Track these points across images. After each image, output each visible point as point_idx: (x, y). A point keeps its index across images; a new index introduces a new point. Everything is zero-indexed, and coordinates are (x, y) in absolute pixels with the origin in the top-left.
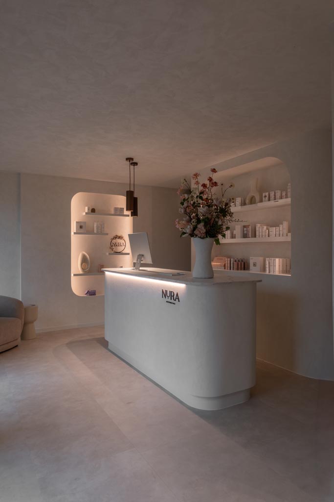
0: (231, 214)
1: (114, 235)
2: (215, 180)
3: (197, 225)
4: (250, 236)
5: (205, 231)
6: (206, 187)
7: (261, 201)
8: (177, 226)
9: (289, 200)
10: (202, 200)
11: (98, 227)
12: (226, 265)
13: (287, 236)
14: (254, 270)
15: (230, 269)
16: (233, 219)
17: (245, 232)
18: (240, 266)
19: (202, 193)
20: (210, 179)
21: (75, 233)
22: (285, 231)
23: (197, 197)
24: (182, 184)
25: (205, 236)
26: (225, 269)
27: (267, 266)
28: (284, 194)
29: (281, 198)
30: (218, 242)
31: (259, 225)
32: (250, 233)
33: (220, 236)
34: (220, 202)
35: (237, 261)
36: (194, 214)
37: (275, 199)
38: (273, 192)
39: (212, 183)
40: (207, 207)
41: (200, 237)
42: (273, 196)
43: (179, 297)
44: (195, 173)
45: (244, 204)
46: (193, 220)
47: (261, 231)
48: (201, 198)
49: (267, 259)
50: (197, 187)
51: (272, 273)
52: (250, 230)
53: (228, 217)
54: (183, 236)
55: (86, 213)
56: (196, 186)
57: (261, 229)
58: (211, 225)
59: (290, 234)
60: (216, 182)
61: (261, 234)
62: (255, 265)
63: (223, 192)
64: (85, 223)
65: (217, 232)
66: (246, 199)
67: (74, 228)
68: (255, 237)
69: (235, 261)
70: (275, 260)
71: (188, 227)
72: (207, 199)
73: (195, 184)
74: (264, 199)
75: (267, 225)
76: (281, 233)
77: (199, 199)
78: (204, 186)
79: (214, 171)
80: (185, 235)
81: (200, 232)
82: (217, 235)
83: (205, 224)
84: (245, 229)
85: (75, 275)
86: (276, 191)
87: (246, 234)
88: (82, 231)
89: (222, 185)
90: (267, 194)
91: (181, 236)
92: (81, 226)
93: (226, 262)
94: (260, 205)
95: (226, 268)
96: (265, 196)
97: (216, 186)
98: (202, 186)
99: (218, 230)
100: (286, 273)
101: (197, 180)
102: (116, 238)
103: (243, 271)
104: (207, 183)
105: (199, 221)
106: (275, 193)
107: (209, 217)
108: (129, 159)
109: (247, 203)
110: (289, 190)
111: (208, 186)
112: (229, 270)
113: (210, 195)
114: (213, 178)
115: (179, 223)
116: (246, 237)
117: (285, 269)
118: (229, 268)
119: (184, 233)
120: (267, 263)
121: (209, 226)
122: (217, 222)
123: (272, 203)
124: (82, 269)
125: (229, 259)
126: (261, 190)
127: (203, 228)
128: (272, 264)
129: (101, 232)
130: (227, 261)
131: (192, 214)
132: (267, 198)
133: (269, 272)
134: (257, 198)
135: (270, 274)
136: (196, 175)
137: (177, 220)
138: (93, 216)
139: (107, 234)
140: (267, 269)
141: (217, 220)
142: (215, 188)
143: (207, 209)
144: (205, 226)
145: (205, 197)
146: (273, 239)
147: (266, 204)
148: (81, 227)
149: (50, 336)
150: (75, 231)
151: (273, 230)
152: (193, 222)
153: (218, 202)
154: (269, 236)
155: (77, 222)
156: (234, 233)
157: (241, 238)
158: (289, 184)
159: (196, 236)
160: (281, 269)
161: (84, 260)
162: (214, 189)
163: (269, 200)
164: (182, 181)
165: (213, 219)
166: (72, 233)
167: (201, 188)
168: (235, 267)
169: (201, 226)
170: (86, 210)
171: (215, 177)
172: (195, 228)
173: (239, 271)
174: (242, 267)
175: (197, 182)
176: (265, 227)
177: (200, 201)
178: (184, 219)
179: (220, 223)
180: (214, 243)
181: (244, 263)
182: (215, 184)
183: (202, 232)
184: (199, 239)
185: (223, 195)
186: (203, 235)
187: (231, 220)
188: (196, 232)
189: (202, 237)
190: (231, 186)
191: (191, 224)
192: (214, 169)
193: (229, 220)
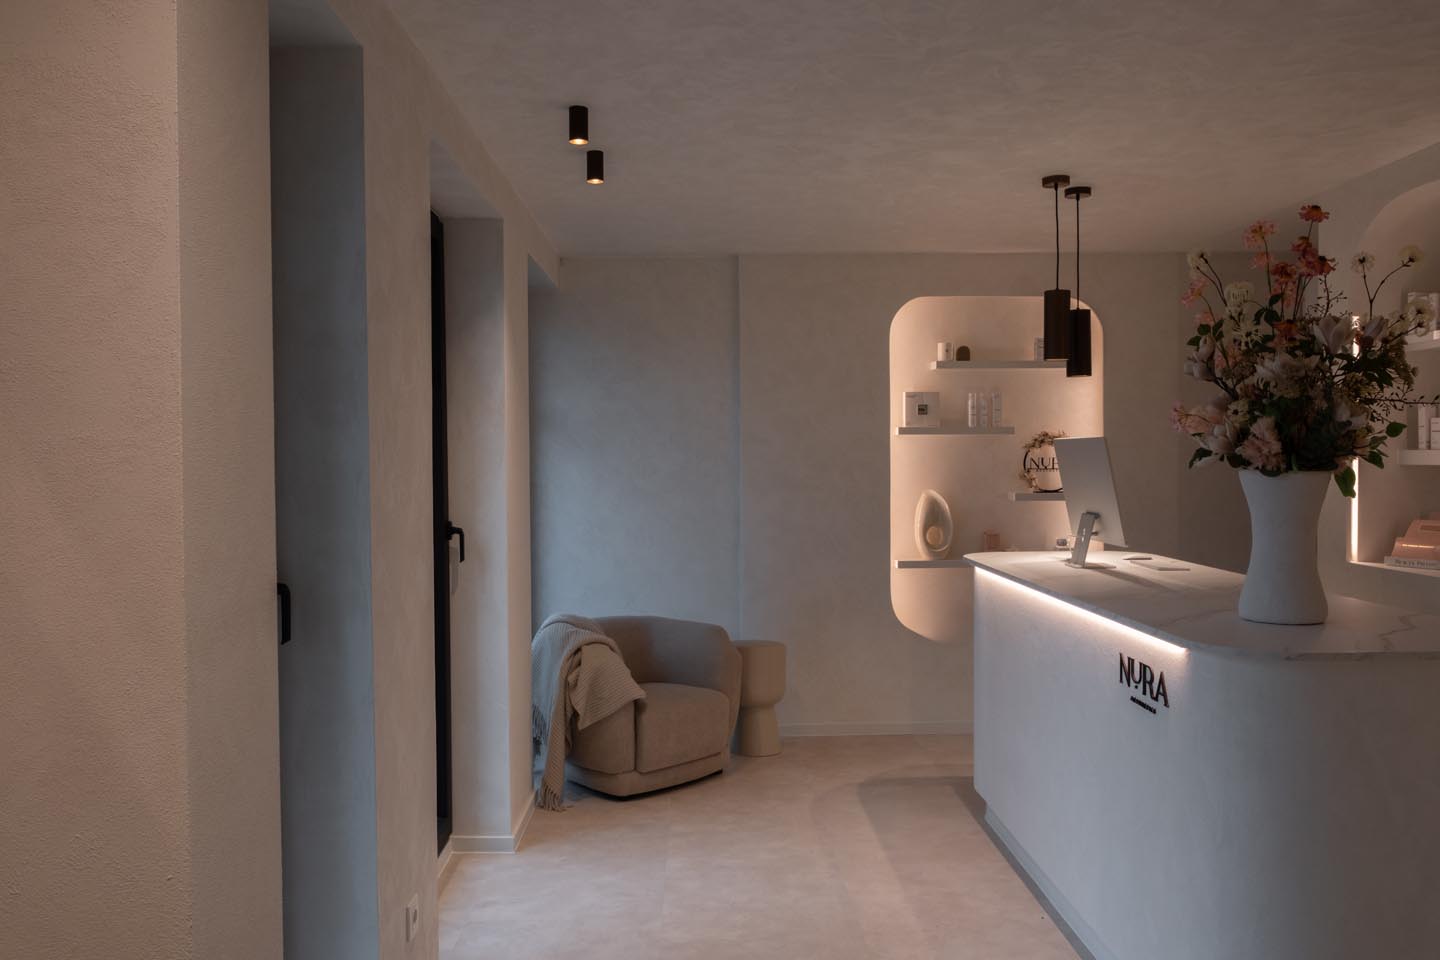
1: (1036, 431)
2: (1320, 249)
3: (1248, 423)
5: (1278, 445)
8: (1178, 428)
11: (977, 408)
19: (1274, 299)
20: (1305, 246)
21: (902, 431)
25: (1283, 466)
40: (1286, 356)
41: (1264, 471)
43: (1168, 691)
46: (1236, 405)
53: (1392, 389)
55: (940, 365)
60: (1322, 259)
64: (936, 395)
67: (899, 413)
71: (1217, 429)
77: (1262, 325)
78: (1283, 273)
79: (1313, 213)
80: (1204, 459)
81: (1259, 450)
83: (1277, 422)
85: (902, 565)
88: (925, 421)
89: (1363, 261)
91: (1191, 464)
92: (921, 407)
102: (1042, 441)
105: (1256, 407)
108: (1053, 181)
115: (1186, 415)
119: (1203, 454)
124: (927, 544)
127: (1270, 436)
129: (990, 423)
136: (1259, 231)
138: (963, 371)
139: (1010, 431)
143: (1286, 364)
144: (1279, 427)
148: (923, 410)
149: (824, 751)
150: (904, 426)
152: (1237, 412)
155: (910, 396)
159: (1246, 464)
161: (934, 517)
166: (894, 431)
169: (1263, 427)
170: (940, 356)
172: (1242, 435)
182: (1323, 265)
183: (1265, 451)
184: (1258, 475)
185: (1371, 302)
186: (1274, 460)
187: (1400, 401)
188: (1245, 451)
189: (1269, 468)
190: (1411, 260)
191: (1228, 417)
192: (1316, 208)
193: (1392, 400)
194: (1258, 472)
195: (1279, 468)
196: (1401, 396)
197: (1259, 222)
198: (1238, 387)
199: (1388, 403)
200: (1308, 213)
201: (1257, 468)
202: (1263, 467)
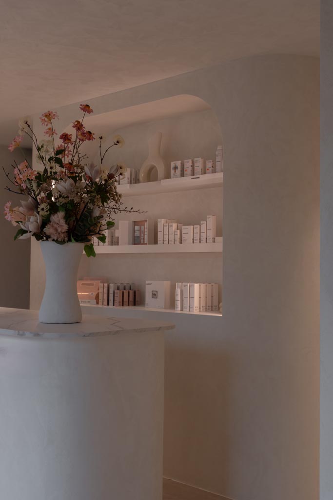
0: (117, 197)
2: (87, 127)
3: (49, 216)
4: (146, 241)
5: (66, 227)
6: (70, 140)
7: (168, 176)
8: (8, 217)
9: (219, 176)
10: (62, 166)
12: (100, 294)
13: (214, 242)
14: (152, 305)
15: (108, 304)
16: (122, 207)
17: (137, 233)
18: (126, 299)
19: (60, 152)
20: (79, 126)
22: (211, 234)
23: (50, 159)
24: (20, 133)
25: (66, 239)
26: (97, 303)
27: (178, 298)
28: (209, 165)
29: (204, 172)
30: (90, 251)
31: (163, 221)
32: (146, 236)
33: (95, 240)
34: (98, 172)
35: (121, 288)
36: (43, 194)
37: (193, 174)
38: (190, 161)
39: (83, 134)
40: (71, 181)
41: (57, 241)
42: (190, 169)
44: (46, 111)
45: (135, 180)
46: (42, 206)
47: (166, 232)
48: (58, 161)
49: (178, 285)
50: (50, 138)
51: (186, 311)
52: (146, 230)
53: (111, 203)
54: (21, 237)
56: (47, 138)
57: (166, 229)
58: (78, 217)
59: (220, 239)
60: (90, 133)
61: (166, 237)
62: (154, 295)
63: (103, 152)
65: (90, 231)
66: (139, 170)
68: (156, 242)
69: (118, 289)
70: (194, 286)
71: (32, 219)
72: (71, 164)
73: (47, 133)
74: (172, 172)
75: (178, 222)
76: (204, 236)
77: (53, 164)
78: (65, 137)
79: (86, 108)
80: (24, 235)
81: (56, 230)
82: (89, 237)
83: (66, 214)
84: (137, 228)
86: (195, 159)
87: (139, 237)
89: (101, 138)
90: (178, 164)
91: (16, 238)
93: (101, 291)
94: (165, 183)
95: (100, 302)
96: (176, 168)
97: (89, 139)
98: (61, 137)
99: (91, 228)
100: (212, 310)
101: (50, 126)
103: (132, 308)
104: (72, 132)
105: (54, 208)
106: (193, 162)
107: (76, 200)
109: (141, 179)
110: (218, 159)
111: (73, 139)
112: (105, 306)
113: (76, 158)
114: (85, 124)
115: (11, 210)
116: (139, 243)
117: (209, 304)
118: (106, 302)
119: (23, 232)
120: (178, 291)
121: (74, 218)
122: (91, 212)
123: (187, 181)
125: (106, 285)
126: (167, 156)
127: (62, 222)
128: (186, 294)
130: (102, 288)
131: (39, 194)
132: (178, 171)
133: (182, 310)
134: (161, 170)
135: (184, 312)
136: (49, 116)
137: (9, 204)
140: (179, 304)
141: (91, 206)
142: (87, 142)
143: (72, 185)
144: (67, 218)
145: (66, 160)
146: (189, 247)
147: (176, 182)
151: (189, 231)
152: (43, 209)
153: (93, 173)
154: (181, 242)
156: (117, 235)
157: (129, 244)
158: (219, 148)
159: (48, 237)
160: (203, 304)
162: (85, 147)
163: (182, 175)
164: (21, 124)
165: (82, 205)
167: (59, 143)
168: (118, 298)
169: (58, 218)
171: (89, 122)
172: (45, 222)
173: (126, 308)
174: (131, 299)
175: (51, 129)
176: (175, 225)
177: (58, 168)
178: (23, 203)
179: (97, 213)
180: (84, 252)
181: (135, 293)
182: (89, 135)
183: (59, 230)
184: (54, 244)
185: (102, 160)
186: (62, 235)
187: (117, 209)
188: (48, 230)
189: (59, 240)
190: (118, 142)
191: (38, 213)
192: (87, 106)
193: (114, 208)
194: (54, 242)
195: (64, 241)
196: (117, 207)
197: (49, 111)
198: (38, 197)
199: (111, 209)
200: (85, 108)
201: (53, 240)
202: (57, 240)
